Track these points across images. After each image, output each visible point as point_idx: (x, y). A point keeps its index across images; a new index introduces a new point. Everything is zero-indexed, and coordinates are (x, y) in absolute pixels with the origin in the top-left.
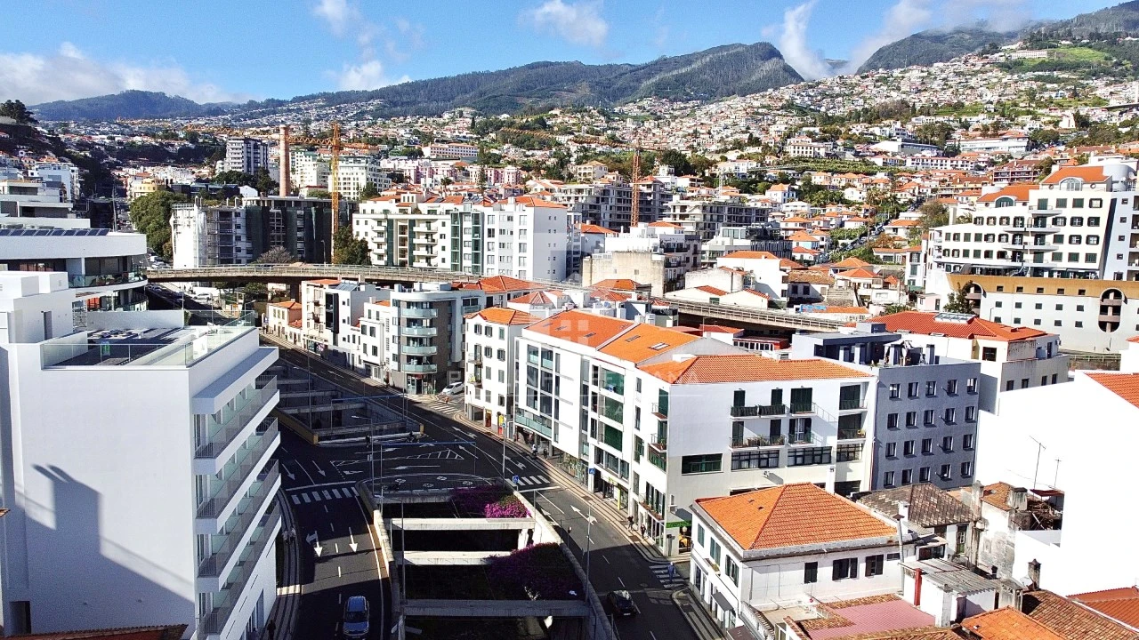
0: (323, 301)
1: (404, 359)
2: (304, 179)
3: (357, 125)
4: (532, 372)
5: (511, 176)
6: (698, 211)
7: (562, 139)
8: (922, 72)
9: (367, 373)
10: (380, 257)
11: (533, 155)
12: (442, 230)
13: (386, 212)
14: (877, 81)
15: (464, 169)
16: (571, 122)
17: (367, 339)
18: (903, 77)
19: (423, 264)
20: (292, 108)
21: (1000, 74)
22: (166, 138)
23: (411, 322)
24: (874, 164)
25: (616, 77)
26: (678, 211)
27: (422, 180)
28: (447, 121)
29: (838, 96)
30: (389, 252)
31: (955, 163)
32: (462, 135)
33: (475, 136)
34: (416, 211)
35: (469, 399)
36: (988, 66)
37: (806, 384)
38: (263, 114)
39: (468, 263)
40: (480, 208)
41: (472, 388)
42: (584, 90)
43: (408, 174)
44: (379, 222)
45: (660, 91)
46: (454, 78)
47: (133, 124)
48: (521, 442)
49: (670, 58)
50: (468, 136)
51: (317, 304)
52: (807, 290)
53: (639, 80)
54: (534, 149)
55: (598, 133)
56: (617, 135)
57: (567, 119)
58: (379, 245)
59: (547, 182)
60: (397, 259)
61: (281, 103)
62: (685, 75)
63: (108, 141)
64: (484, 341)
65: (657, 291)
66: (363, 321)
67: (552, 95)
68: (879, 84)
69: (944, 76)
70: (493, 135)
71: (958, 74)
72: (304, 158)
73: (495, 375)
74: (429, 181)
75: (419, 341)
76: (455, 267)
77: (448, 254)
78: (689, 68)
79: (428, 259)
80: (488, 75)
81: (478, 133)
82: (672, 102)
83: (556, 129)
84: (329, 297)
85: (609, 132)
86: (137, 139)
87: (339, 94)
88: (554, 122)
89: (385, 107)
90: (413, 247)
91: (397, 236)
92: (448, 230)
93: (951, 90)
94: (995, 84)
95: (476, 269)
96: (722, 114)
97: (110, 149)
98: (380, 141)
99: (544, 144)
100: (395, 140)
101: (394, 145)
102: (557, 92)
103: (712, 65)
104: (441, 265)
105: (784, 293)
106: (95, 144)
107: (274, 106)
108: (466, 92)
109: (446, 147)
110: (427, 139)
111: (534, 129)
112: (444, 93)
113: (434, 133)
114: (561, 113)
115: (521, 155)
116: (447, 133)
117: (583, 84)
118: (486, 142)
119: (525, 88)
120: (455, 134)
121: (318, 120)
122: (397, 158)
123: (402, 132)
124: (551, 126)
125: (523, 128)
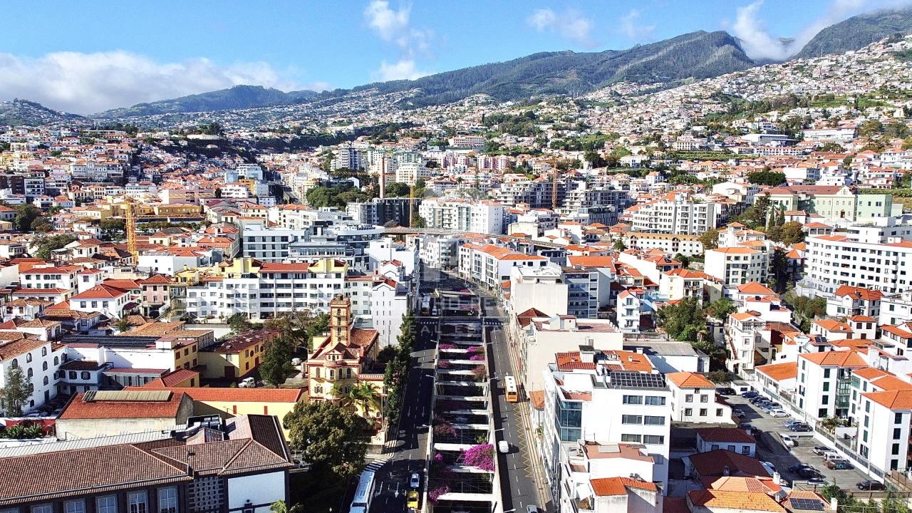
0: (414, 242)
1: (440, 260)
3: (403, 114)
4: (476, 261)
6: (583, 196)
7: (544, 127)
8: (832, 61)
9: (429, 264)
10: (430, 223)
11: (522, 141)
12: (454, 213)
13: (432, 205)
14: (795, 69)
15: (474, 157)
16: (553, 112)
17: (429, 254)
18: (816, 66)
19: (447, 226)
20: (354, 96)
21: (893, 62)
22: (282, 132)
23: (443, 248)
24: (733, 152)
25: (598, 64)
26: (573, 196)
27: (448, 167)
29: (762, 82)
30: (434, 221)
31: (786, 151)
32: (475, 127)
33: (484, 127)
34: (445, 205)
35: (460, 271)
36: (886, 55)
37: (531, 261)
38: (334, 102)
39: (464, 226)
40: (469, 205)
41: (460, 267)
42: (572, 76)
43: (439, 163)
44: (430, 209)
45: (630, 77)
46: (474, 69)
47: (245, 112)
48: (473, 282)
49: (644, 46)
50: (480, 127)
51: (411, 242)
52: (595, 237)
53: (617, 66)
54: (524, 136)
55: (571, 121)
56: (585, 122)
57: (550, 110)
58: (430, 218)
59: (514, 175)
60: (437, 224)
61: (346, 92)
62: (652, 61)
63: (250, 137)
64: (463, 253)
65: (535, 237)
66: (428, 248)
68: (796, 71)
69: (848, 64)
70: (496, 126)
71: (859, 62)
73: (466, 263)
74: (452, 168)
75: (445, 254)
76: (459, 228)
77: (457, 223)
78: (656, 56)
79: (449, 224)
80: (499, 65)
81: (486, 125)
82: (639, 84)
83: (541, 118)
84: (416, 240)
85: (580, 119)
86: (267, 135)
87: (388, 83)
88: (540, 112)
89: (422, 94)
90: (443, 220)
91: (437, 215)
92: (457, 213)
93: (850, 76)
94: (886, 71)
95: (467, 229)
96: (664, 104)
97: (252, 143)
98: (421, 135)
99: (531, 132)
100: (431, 134)
101: (430, 137)
102: (552, 79)
103: (675, 52)
104: (454, 227)
105: (583, 238)
106: (243, 140)
107: (341, 95)
108: (482, 81)
109: (464, 138)
110: (452, 132)
111: (525, 120)
112: (466, 81)
113: (457, 127)
114: (547, 104)
115: (514, 141)
116: (465, 126)
117: (573, 71)
118: (491, 132)
119: (527, 76)
120: (470, 127)
121: (373, 106)
122: (432, 148)
123: (435, 127)
124: (538, 117)
125: (517, 120)
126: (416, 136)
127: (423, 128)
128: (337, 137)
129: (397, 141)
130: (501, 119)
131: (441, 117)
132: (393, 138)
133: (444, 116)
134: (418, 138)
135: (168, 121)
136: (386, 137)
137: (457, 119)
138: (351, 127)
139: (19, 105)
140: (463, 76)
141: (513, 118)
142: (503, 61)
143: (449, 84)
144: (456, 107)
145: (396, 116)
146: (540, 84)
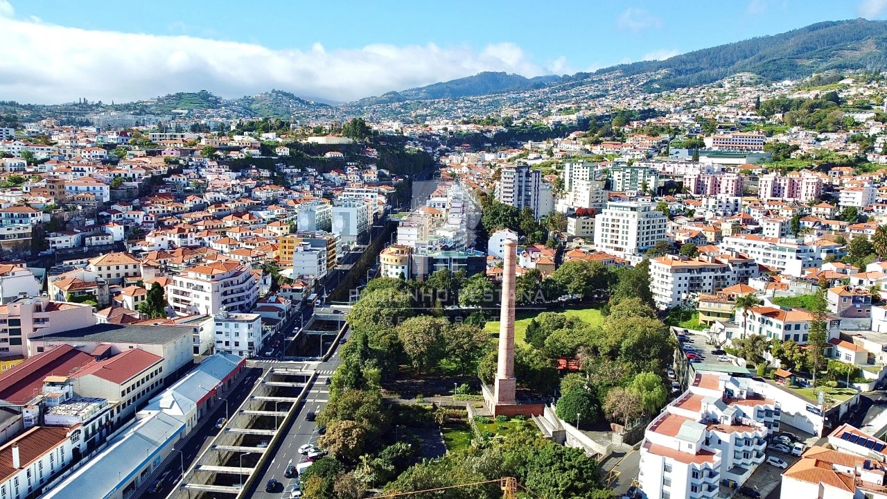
2: (578, 198)
3: (645, 99)
5: (810, 187)
7: (860, 117)
11: (827, 140)
15: (750, 173)
16: (868, 93)
20: (595, 79)
22: (489, 124)
28: (728, 91)
32: (745, 117)
33: (760, 118)
43: (687, 185)
46: (735, 44)
50: (753, 117)
54: (827, 132)
57: (861, 90)
67: (834, 55)
70: (779, 116)
72: (581, 170)
80: (768, 40)
81: (763, 115)
83: (850, 103)
86: (464, 128)
88: (847, 94)
89: (671, 75)
98: (663, 130)
99: (839, 126)
100: (677, 129)
101: (676, 134)
102: (840, 52)
107: (582, 78)
108: (745, 58)
109: (730, 136)
110: (710, 127)
111: (827, 107)
112: (725, 59)
113: (717, 117)
114: (854, 82)
115: (811, 140)
116: (731, 116)
117: (870, 41)
118: (771, 124)
119: (805, 50)
120: (738, 117)
121: (614, 90)
122: (677, 153)
123: (684, 118)
124: (844, 101)
125: (812, 108)
126: (653, 133)
127: (665, 120)
128: (554, 130)
129: (623, 141)
130: (786, 106)
131: (693, 102)
132: (619, 135)
133: (698, 100)
134: (655, 135)
135: (406, 109)
136: (609, 134)
137: (715, 104)
138: (574, 117)
139: (274, 94)
140: (722, 53)
141: (806, 104)
142: (772, 34)
143: (704, 63)
144: (714, 89)
145: (635, 101)
146: (824, 58)
